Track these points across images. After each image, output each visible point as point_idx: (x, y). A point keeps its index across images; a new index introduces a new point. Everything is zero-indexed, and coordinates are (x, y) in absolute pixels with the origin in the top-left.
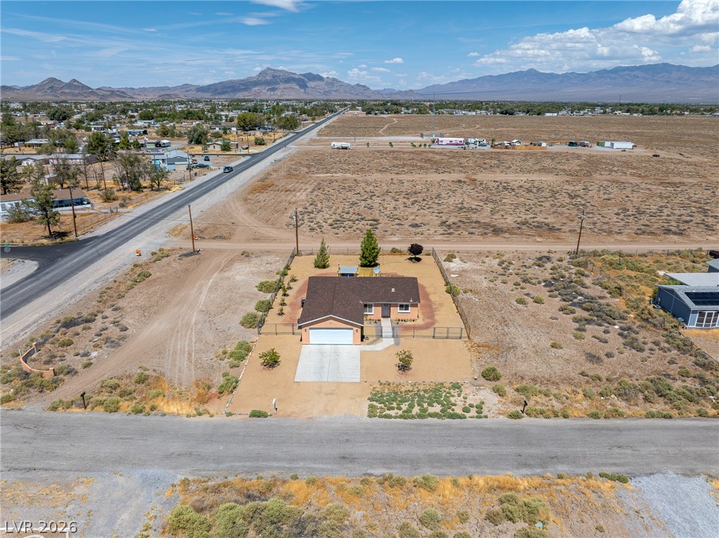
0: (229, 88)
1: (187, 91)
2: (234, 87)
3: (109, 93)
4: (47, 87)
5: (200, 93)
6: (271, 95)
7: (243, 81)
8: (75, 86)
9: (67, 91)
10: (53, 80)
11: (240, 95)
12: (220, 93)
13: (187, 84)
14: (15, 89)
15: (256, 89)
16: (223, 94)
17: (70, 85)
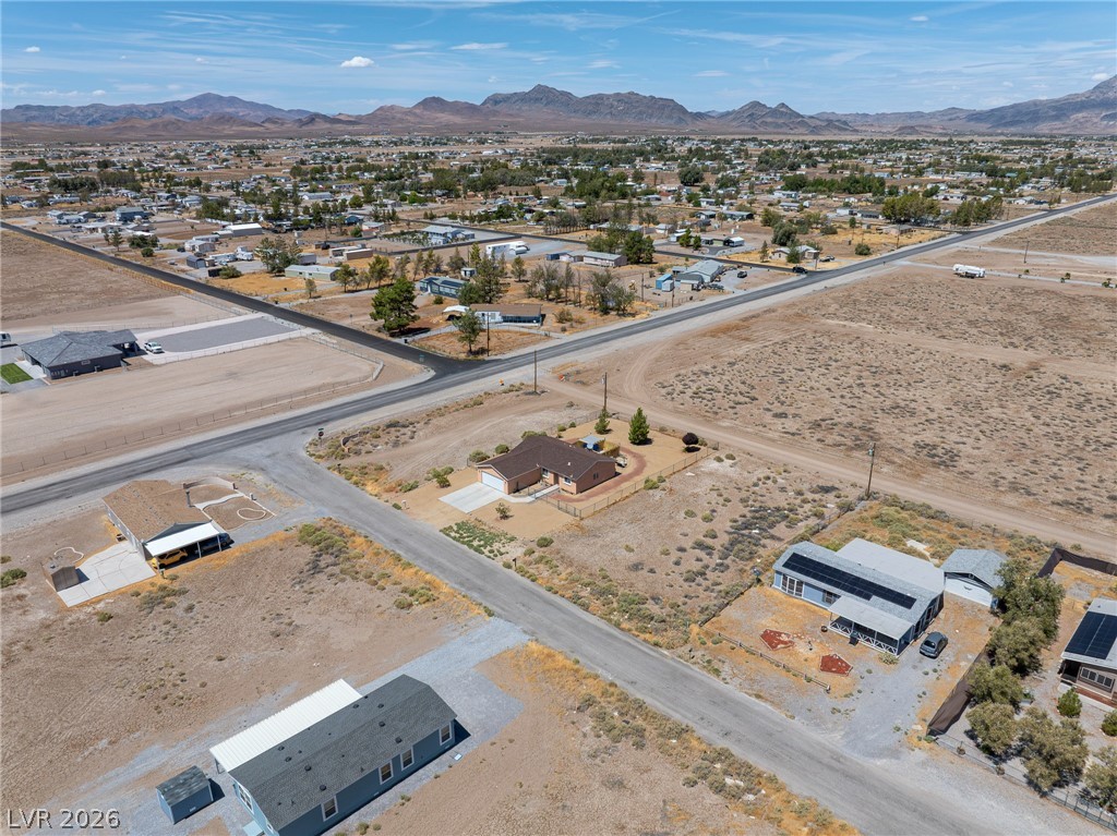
0: (1027, 114)
1: (951, 120)
2: (1036, 113)
3: (824, 124)
4: (745, 115)
5: (972, 123)
6: (1107, 126)
7: (1057, 101)
8: (782, 112)
9: (769, 120)
10: (756, 104)
11: (1044, 128)
12: (1007, 125)
13: (954, 108)
14: (710, 117)
15: (1080, 115)
16: (1012, 125)
17: (774, 112)
